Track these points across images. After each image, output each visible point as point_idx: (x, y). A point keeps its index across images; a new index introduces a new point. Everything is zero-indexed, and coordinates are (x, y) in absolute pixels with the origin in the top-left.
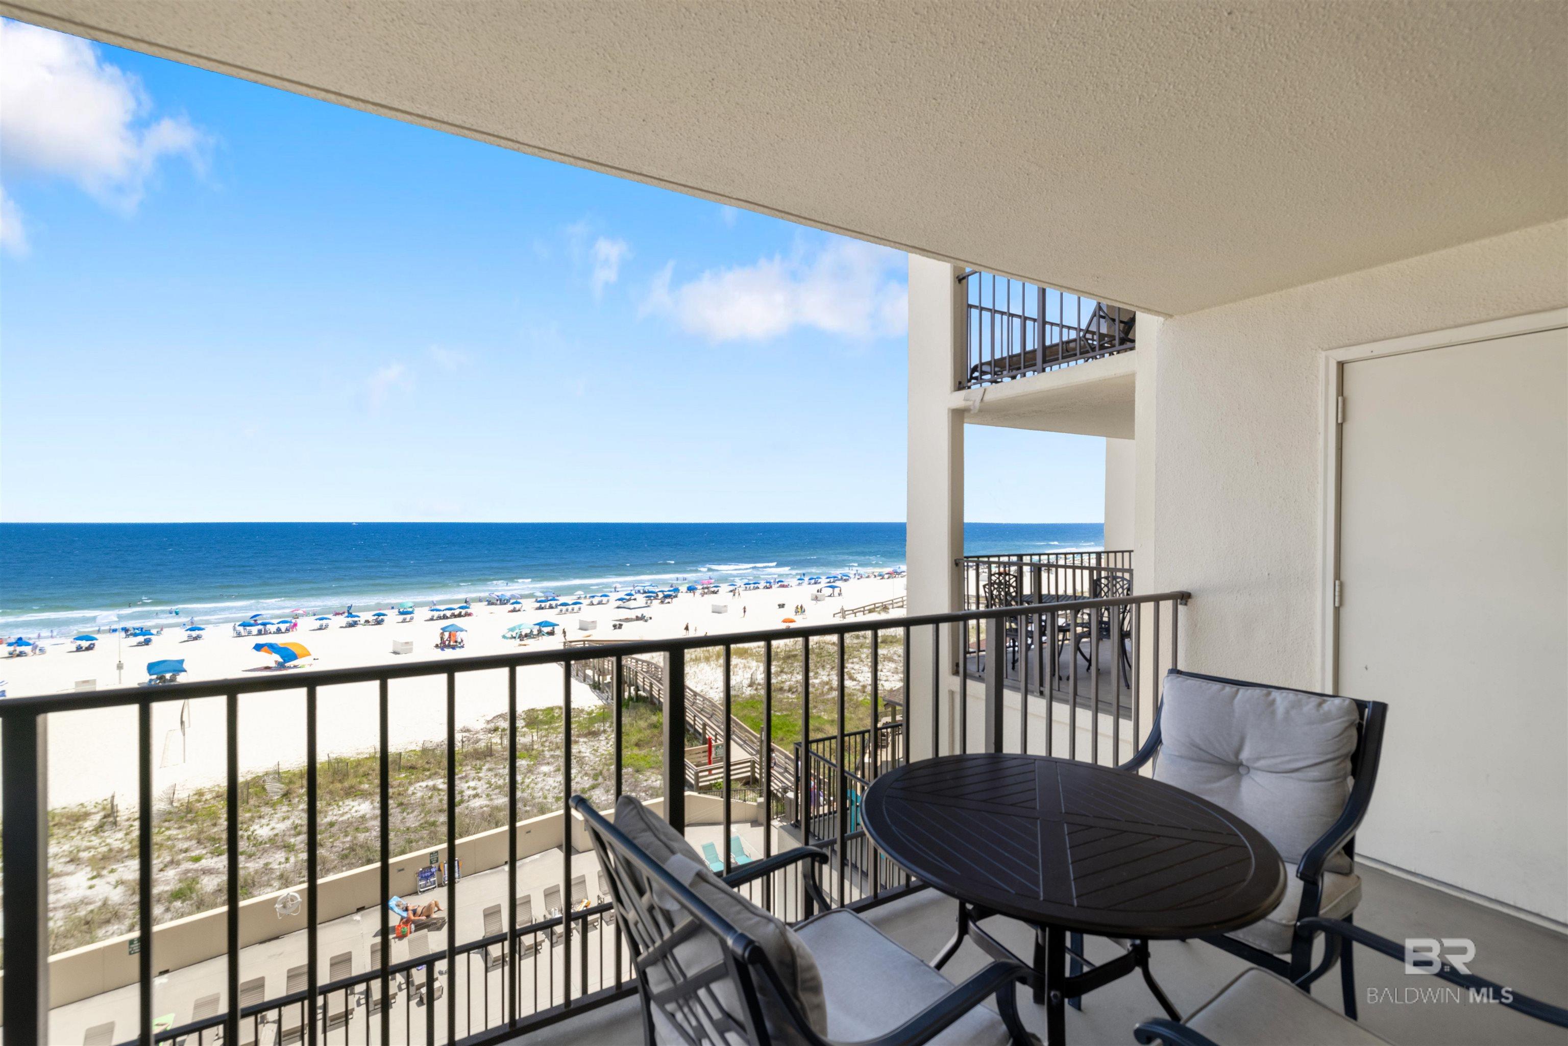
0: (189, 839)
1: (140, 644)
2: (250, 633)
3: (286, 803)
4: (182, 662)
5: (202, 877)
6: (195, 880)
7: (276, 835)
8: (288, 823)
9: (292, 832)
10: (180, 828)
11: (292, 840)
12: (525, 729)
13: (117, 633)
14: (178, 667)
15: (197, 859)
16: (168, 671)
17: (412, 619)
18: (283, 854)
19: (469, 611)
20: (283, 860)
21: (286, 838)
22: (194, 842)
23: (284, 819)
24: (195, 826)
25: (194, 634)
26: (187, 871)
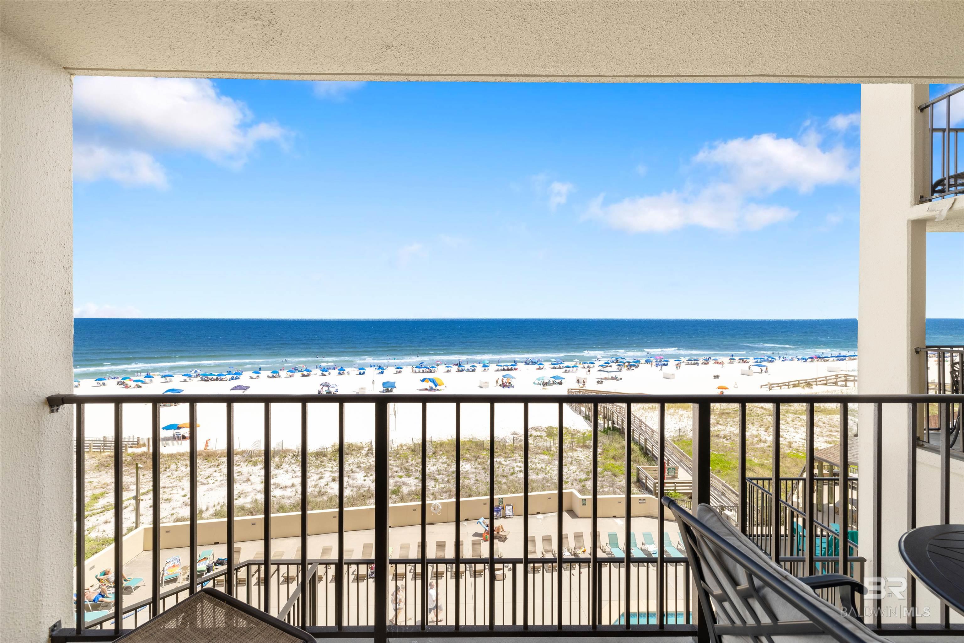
0: (398, 466)
1: (380, 373)
2: (419, 372)
3: (435, 457)
4: (395, 383)
5: (403, 486)
6: (400, 487)
7: (431, 472)
8: (435, 468)
9: (437, 473)
10: (394, 461)
11: (437, 476)
12: (546, 438)
13: (372, 368)
14: (393, 385)
15: (401, 477)
16: (390, 387)
17: (488, 370)
18: (434, 483)
19: (516, 367)
20: (434, 486)
21: (435, 475)
22: (399, 468)
23: (434, 465)
24: (400, 461)
25: (399, 370)
26: (397, 482)
